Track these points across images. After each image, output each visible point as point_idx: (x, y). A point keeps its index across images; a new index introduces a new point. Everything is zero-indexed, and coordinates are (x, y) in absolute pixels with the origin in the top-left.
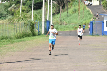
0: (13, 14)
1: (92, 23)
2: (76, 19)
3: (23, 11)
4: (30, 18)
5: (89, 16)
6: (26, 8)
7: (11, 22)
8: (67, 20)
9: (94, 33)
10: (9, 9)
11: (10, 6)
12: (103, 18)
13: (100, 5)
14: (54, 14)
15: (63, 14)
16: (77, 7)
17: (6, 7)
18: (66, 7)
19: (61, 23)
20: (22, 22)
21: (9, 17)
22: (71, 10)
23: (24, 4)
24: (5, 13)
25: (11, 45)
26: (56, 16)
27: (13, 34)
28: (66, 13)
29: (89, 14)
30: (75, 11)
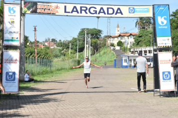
0: (65, 55)
1: (115, 60)
2: (105, 58)
3: (71, 53)
4: (76, 57)
5: (113, 57)
6: (73, 51)
7: (63, 60)
8: (99, 59)
9: (117, 66)
10: (62, 52)
11: (63, 50)
12: (122, 58)
13: (121, 49)
14: (91, 55)
15: (97, 55)
16: (106, 51)
17: (60, 51)
18: (99, 51)
19: (96, 60)
20: (71, 60)
21: (62, 57)
22: (102, 53)
23: (72, 49)
24: (60, 54)
25: (68, 73)
26: (93, 56)
27: (67, 66)
28: (98, 54)
29: (114, 55)
30: (105, 53)
